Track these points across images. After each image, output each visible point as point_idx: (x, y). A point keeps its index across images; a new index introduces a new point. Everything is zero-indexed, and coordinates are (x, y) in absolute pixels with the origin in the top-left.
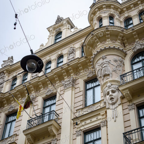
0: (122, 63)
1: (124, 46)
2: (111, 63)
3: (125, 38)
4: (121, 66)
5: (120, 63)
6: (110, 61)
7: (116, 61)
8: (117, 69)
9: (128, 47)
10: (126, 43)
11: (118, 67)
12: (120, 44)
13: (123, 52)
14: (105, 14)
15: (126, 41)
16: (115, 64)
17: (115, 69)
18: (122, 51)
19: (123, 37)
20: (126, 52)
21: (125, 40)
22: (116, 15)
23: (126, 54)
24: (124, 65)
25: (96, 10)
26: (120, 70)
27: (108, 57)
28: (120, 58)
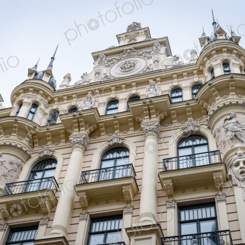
0: (20, 167)
1: (33, 145)
2: (5, 165)
3: (36, 136)
4: (16, 171)
5: (17, 167)
6: (4, 161)
7: (11, 163)
8: (10, 173)
9: (36, 149)
10: (36, 143)
11: (11, 171)
12: (27, 142)
13: (27, 154)
14: (28, 100)
15: (37, 140)
16: (9, 167)
17: (6, 174)
18: (25, 152)
19: (33, 135)
20: (30, 154)
21: (35, 139)
22: (41, 103)
23: (29, 157)
24: (22, 170)
25: (21, 91)
26: (12, 176)
27: (4, 156)
28: (20, 161)
